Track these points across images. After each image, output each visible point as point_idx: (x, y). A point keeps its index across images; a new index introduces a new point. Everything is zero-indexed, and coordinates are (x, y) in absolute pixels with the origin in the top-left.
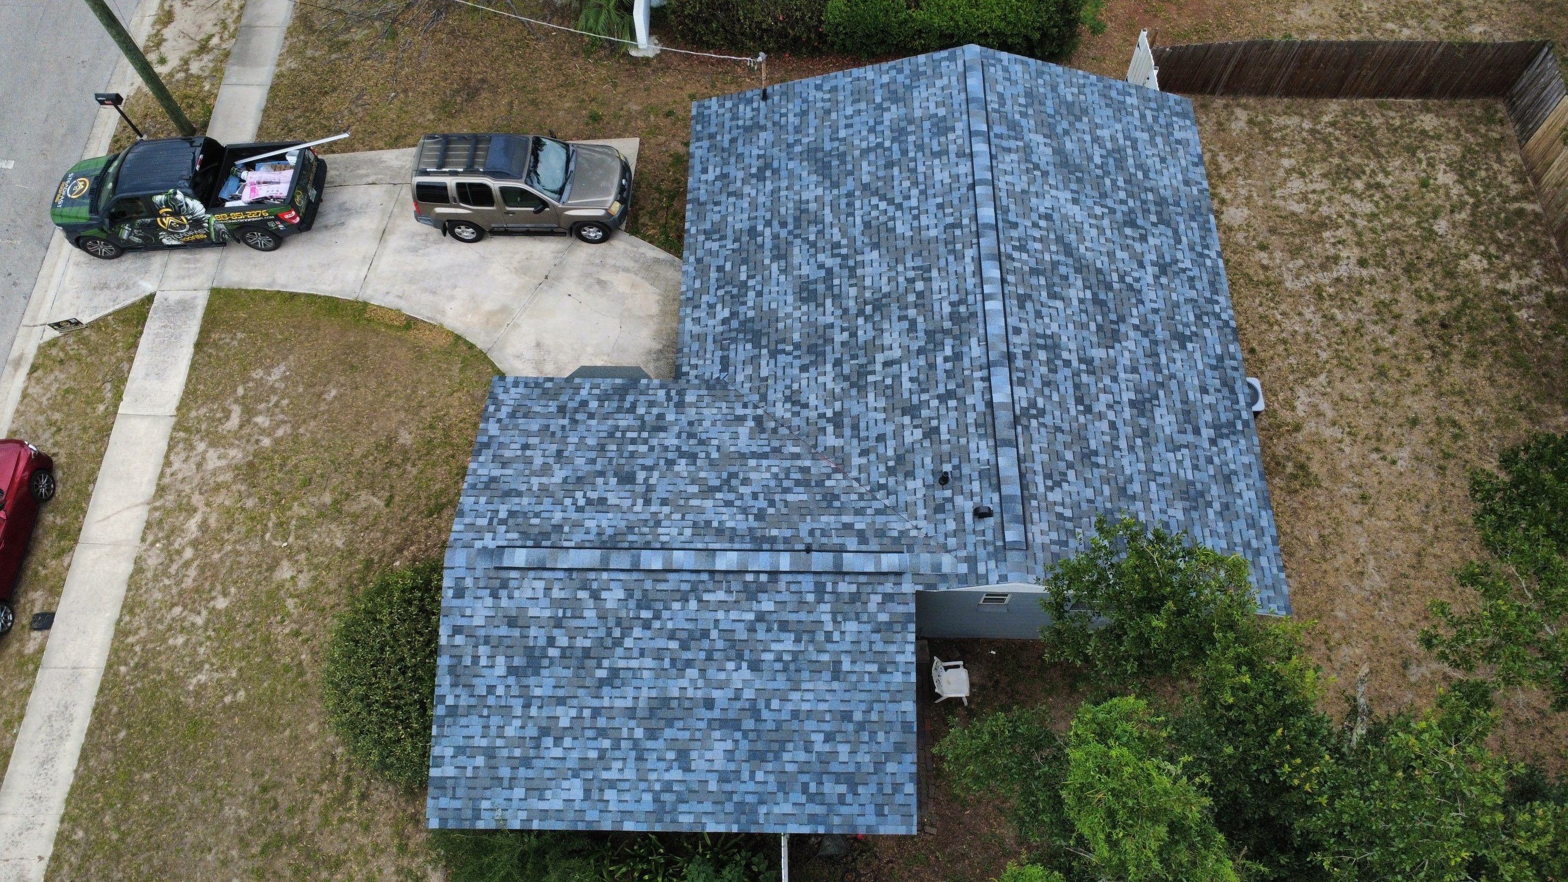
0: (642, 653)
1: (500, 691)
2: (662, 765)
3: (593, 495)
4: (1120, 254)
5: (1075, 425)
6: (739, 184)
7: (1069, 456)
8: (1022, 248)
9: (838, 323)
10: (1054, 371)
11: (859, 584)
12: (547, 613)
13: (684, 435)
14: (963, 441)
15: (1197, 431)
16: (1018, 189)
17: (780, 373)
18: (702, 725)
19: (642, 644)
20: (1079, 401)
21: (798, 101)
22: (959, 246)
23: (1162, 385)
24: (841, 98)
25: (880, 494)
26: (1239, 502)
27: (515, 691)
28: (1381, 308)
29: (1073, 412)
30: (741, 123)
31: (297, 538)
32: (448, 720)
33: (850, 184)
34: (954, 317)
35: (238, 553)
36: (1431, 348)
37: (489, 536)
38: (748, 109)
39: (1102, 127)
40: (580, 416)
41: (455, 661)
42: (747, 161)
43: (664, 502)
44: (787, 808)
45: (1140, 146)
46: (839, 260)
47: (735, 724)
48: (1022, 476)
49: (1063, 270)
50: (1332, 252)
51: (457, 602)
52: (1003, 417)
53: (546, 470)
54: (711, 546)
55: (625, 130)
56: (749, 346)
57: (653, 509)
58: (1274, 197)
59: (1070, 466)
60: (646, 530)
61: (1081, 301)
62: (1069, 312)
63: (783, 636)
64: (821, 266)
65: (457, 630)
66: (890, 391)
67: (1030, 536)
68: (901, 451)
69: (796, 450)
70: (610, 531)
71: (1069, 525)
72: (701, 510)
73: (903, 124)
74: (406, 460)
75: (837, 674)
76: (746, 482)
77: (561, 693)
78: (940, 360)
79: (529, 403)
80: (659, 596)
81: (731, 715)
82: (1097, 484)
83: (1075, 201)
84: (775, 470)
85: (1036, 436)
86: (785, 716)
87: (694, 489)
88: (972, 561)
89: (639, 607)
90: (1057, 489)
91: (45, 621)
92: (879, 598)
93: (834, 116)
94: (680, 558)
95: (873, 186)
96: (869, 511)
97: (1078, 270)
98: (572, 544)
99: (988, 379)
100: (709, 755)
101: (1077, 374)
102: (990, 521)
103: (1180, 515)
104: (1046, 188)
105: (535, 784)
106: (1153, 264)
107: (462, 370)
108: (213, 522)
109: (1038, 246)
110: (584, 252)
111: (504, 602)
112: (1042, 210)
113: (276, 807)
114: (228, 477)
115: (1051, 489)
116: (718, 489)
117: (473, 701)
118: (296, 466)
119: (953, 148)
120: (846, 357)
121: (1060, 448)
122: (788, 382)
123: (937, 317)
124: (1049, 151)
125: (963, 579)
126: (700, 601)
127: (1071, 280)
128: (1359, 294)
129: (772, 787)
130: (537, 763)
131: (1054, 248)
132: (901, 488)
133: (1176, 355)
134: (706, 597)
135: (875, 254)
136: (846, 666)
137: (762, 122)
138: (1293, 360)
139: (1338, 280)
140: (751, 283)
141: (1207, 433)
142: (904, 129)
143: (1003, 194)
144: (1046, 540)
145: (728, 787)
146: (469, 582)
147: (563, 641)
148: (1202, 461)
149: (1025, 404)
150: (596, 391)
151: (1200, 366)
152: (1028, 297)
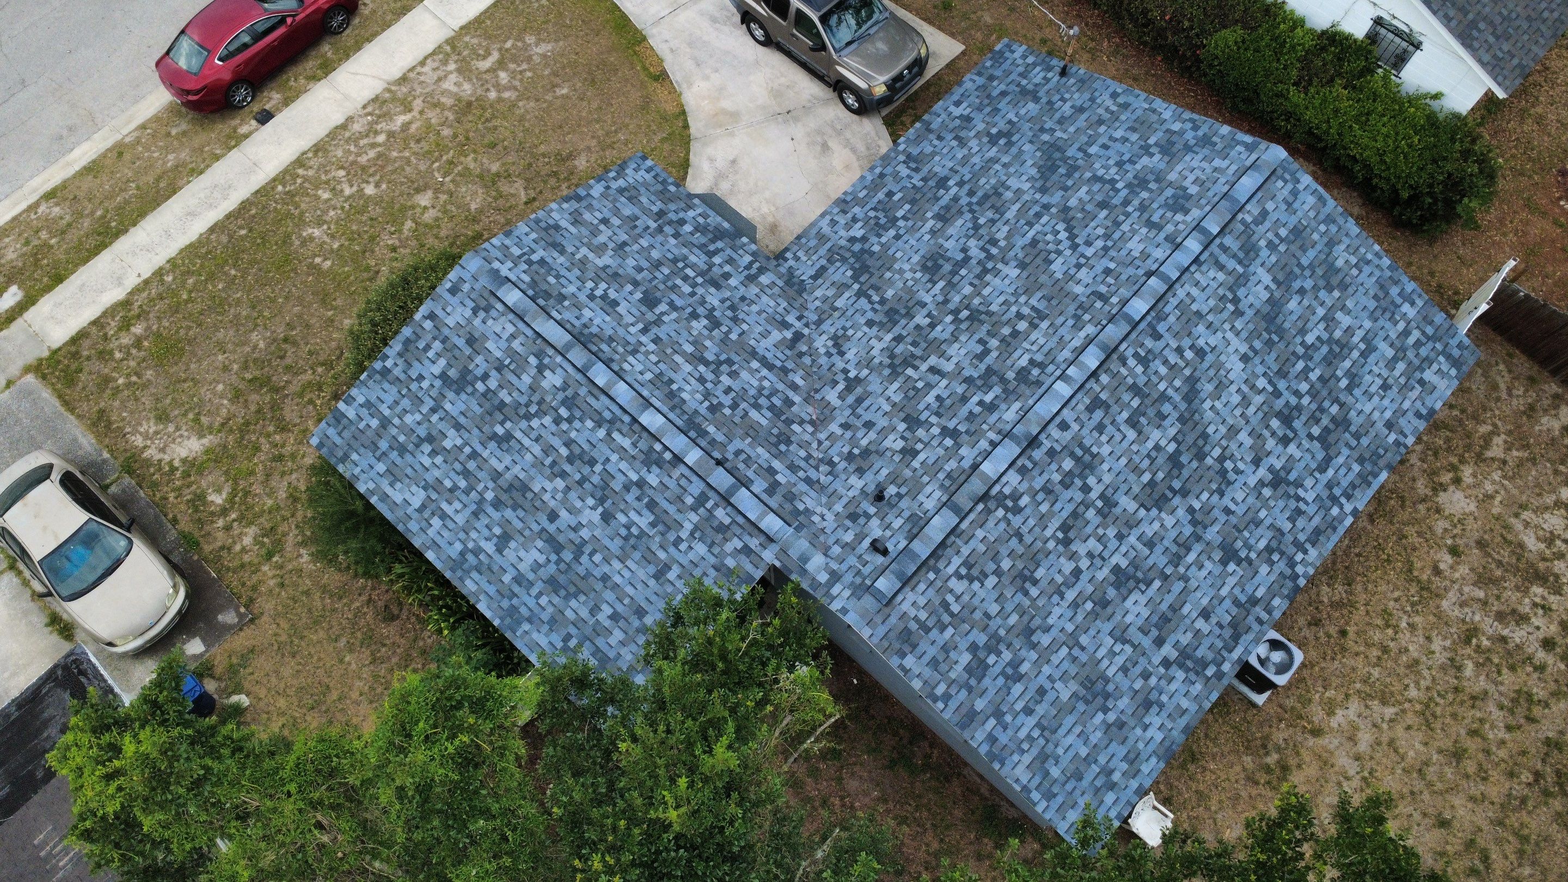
0: (537, 440)
1: (425, 384)
2: (486, 532)
3: (612, 294)
4: (1243, 436)
5: (1039, 544)
6: (972, 134)
7: (1006, 564)
8: (1144, 361)
9: (931, 307)
10: (1066, 485)
11: (734, 521)
12: (498, 354)
13: (728, 303)
14: (926, 479)
15: (1159, 642)
16: (1194, 307)
17: (849, 313)
18: (535, 528)
19: (543, 433)
20: (1065, 528)
21: (1087, 96)
22: (1087, 317)
23: (1165, 578)
24: (1123, 117)
25: (824, 468)
26: (1138, 731)
27: (434, 393)
28: (1523, 698)
29: (1048, 533)
30: (1024, 82)
31: (453, 181)
32: (378, 377)
33: (1056, 197)
34: (1023, 375)
35: (408, 162)
36: (1538, 775)
37: (509, 264)
38: (1042, 74)
39: (1349, 313)
40: (668, 230)
41: (413, 337)
42: (997, 118)
43: (657, 340)
44: (543, 642)
45: (1372, 359)
46: (983, 255)
47: (557, 547)
48: (943, 545)
49: (1166, 408)
50: (1526, 609)
51: (447, 296)
52: (976, 486)
53: (600, 250)
54: (654, 401)
55: (960, 33)
56: (849, 273)
57: (644, 339)
58: (1517, 515)
59: (998, 572)
60: (621, 350)
61: (1157, 447)
62: (1135, 448)
63: (645, 512)
64: (964, 250)
65: (432, 316)
66: (913, 393)
67: (900, 598)
68: (872, 448)
69: (800, 382)
70: (594, 330)
71: (946, 618)
72: (676, 368)
73: (1151, 177)
74: (567, 179)
75: (659, 575)
76: (733, 375)
77: (462, 420)
78: (975, 399)
79: (643, 190)
80: (584, 407)
81: (561, 539)
82: (1009, 607)
83: (1245, 358)
84: (766, 384)
85: (991, 524)
86: (597, 573)
87: (689, 349)
88: (835, 577)
89: (564, 403)
90: (965, 582)
91: (265, 117)
92: (739, 545)
93: (1102, 129)
94: (621, 391)
95: (1071, 213)
96: (801, 474)
97: (1182, 419)
98: (558, 317)
99: (994, 445)
100: (522, 553)
101: (1087, 505)
102: (880, 559)
103: (1065, 695)
104: (1227, 326)
105: (396, 471)
106: (1271, 469)
107: (663, 140)
108: (413, 127)
109: (1163, 370)
110: (835, 112)
111: (477, 322)
112: (1201, 342)
113: (282, 358)
114: (448, 101)
115: (960, 577)
116: (706, 363)
117: (402, 377)
118: (495, 128)
119: (1170, 228)
120: (909, 339)
121: (1004, 551)
122: (848, 324)
123: (1009, 362)
124: (1265, 295)
125: (815, 584)
126: (609, 434)
127: (1167, 423)
128: (1512, 668)
129: (545, 616)
130: (408, 457)
131: (1177, 383)
132: (844, 477)
133: (1209, 565)
134: (616, 435)
135: (1015, 272)
136: (672, 575)
137: (1041, 94)
138: (1376, 672)
139: (1504, 640)
140: (901, 223)
141: (1168, 650)
142: (1148, 182)
143: (1174, 302)
144: (912, 613)
145: (516, 589)
146: (466, 287)
147: (493, 383)
148: (1138, 670)
149: (1007, 491)
150: (701, 220)
151: (1224, 592)
152: (1106, 406)
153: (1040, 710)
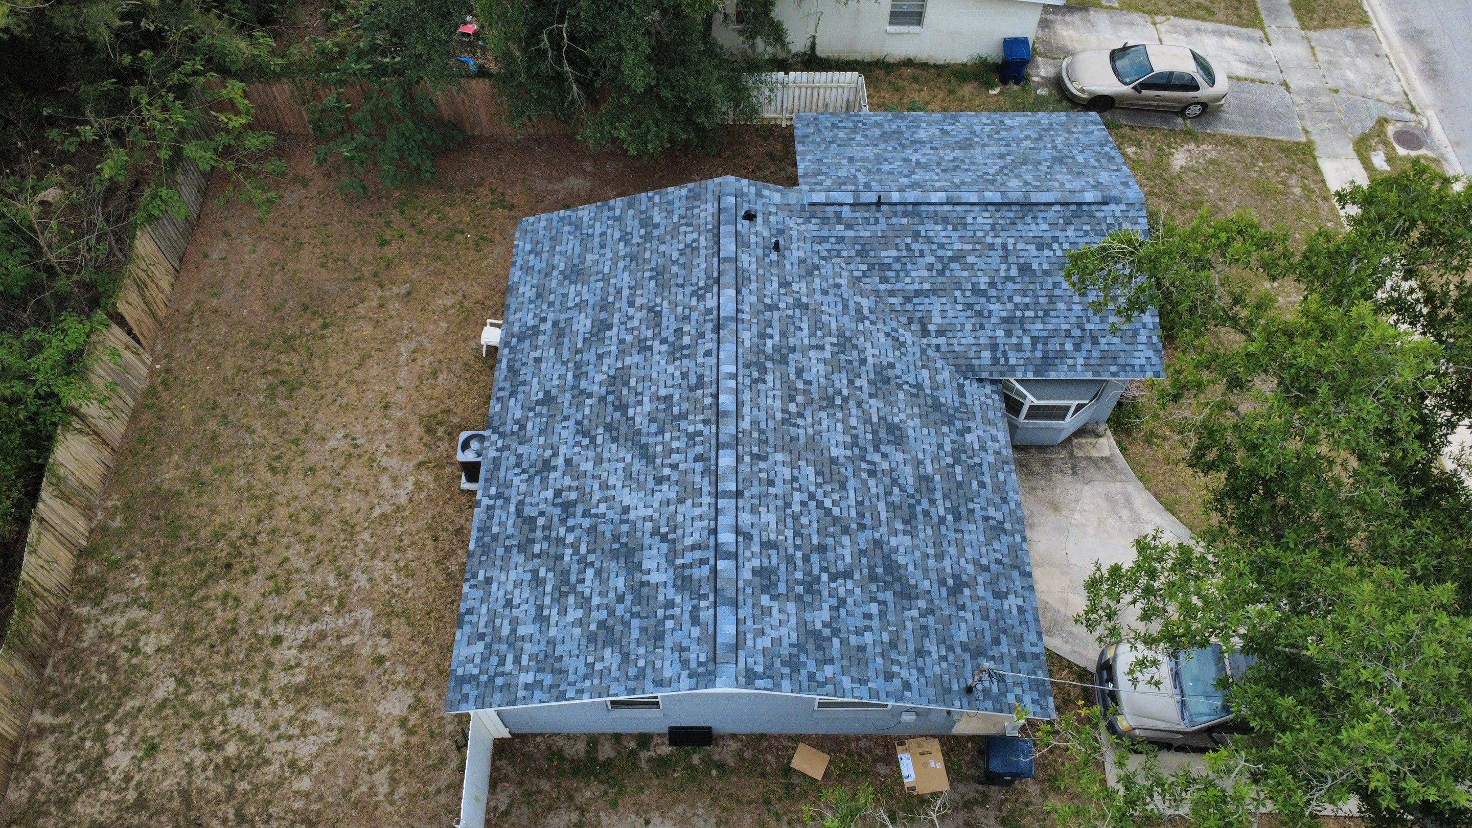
0: (985, 164)
1: (1075, 151)
2: (958, 130)
5: (666, 294)
7: (675, 269)
9: (865, 397)
11: (840, 188)
12: (1058, 177)
13: (986, 314)
14: (761, 272)
17: (912, 368)
18: (936, 142)
19: (986, 167)
20: (659, 314)
21: (928, 673)
23: (577, 352)
24: (879, 660)
26: (535, 282)
27: (1065, 151)
28: (283, 587)
29: (665, 303)
33: (863, 538)
34: (763, 370)
36: (254, 543)
41: (1113, 161)
42: (977, 607)
44: (875, 118)
45: (532, 612)
46: (869, 457)
47: (915, 142)
48: (718, 242)
49: (654, 428)
50: (305, 656)
51: (1124, 180)
54: (949, 208)
56: (942, 400)
57: (999, 241)
59: (676, 262)
60: (1001, 221)
62: (654, 388)
63: (890, 170)
64: (885, 456)
65: (1118, 171)
67: (716, 204)
68: (809, 279)
69: (892, 300)
71: (683, 221)
72: (963, 240)
73: (807, 598)
77: (1034, 151)
78: (777, 338)
79: (1127, 348)
81: (918, 145)
82: (655, 256)
84: (908, 280)
85: (702, 275)
86: (882, 145)
88: (759, 195)
89: (994, 180)
90: (689, 242)
92: (825, 183)
96: (833, 240)
98: (1054, 208)
100: (929, 133)
103: (589, 257)
105: (1035, 124)
115: (694, 241)
117: (1091, 148)
120: (856, 364)
121: (682, 272)
122: (904, 359)
125: (767, 188)
128: (299, 604)
129: (886, 124)
130: (1038, 130)
132: (809, 253)
133: (556, 382)
135: (834, 452)
136: (844, 161)
141: (547, 326)
143: (707, 489)
144: (703, 207)
145: (913, 124)
147: (1042, 167)
149: (709, 295)
150: (1070, 362)
151: (536, 380)
152: (692, 389)
153: (597, 240)
